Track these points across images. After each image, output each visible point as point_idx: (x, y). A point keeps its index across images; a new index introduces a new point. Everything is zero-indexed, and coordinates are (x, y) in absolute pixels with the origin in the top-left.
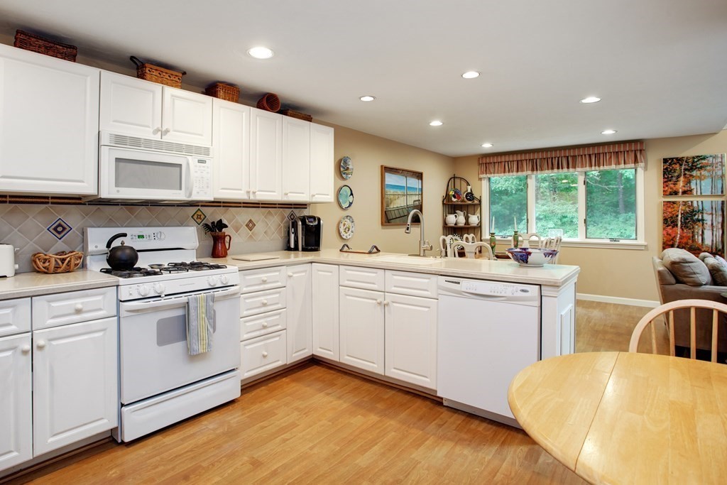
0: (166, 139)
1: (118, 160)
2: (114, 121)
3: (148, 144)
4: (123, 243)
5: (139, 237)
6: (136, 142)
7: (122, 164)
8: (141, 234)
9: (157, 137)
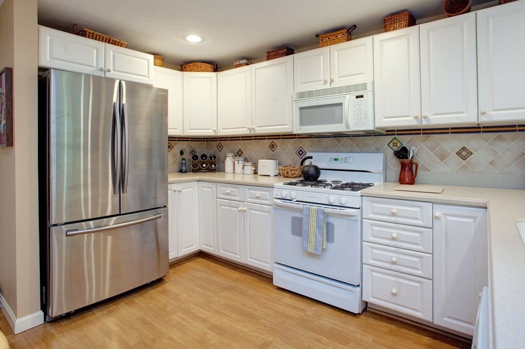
0: (334, 85)
1: (301, 109)
2: (301, 84)
3: (318, 93)
4: (311, 163)
5: (335, 159)
6: (310, 94)
7: (304, 111)
8: (337, 158)
9: (328, 86)
